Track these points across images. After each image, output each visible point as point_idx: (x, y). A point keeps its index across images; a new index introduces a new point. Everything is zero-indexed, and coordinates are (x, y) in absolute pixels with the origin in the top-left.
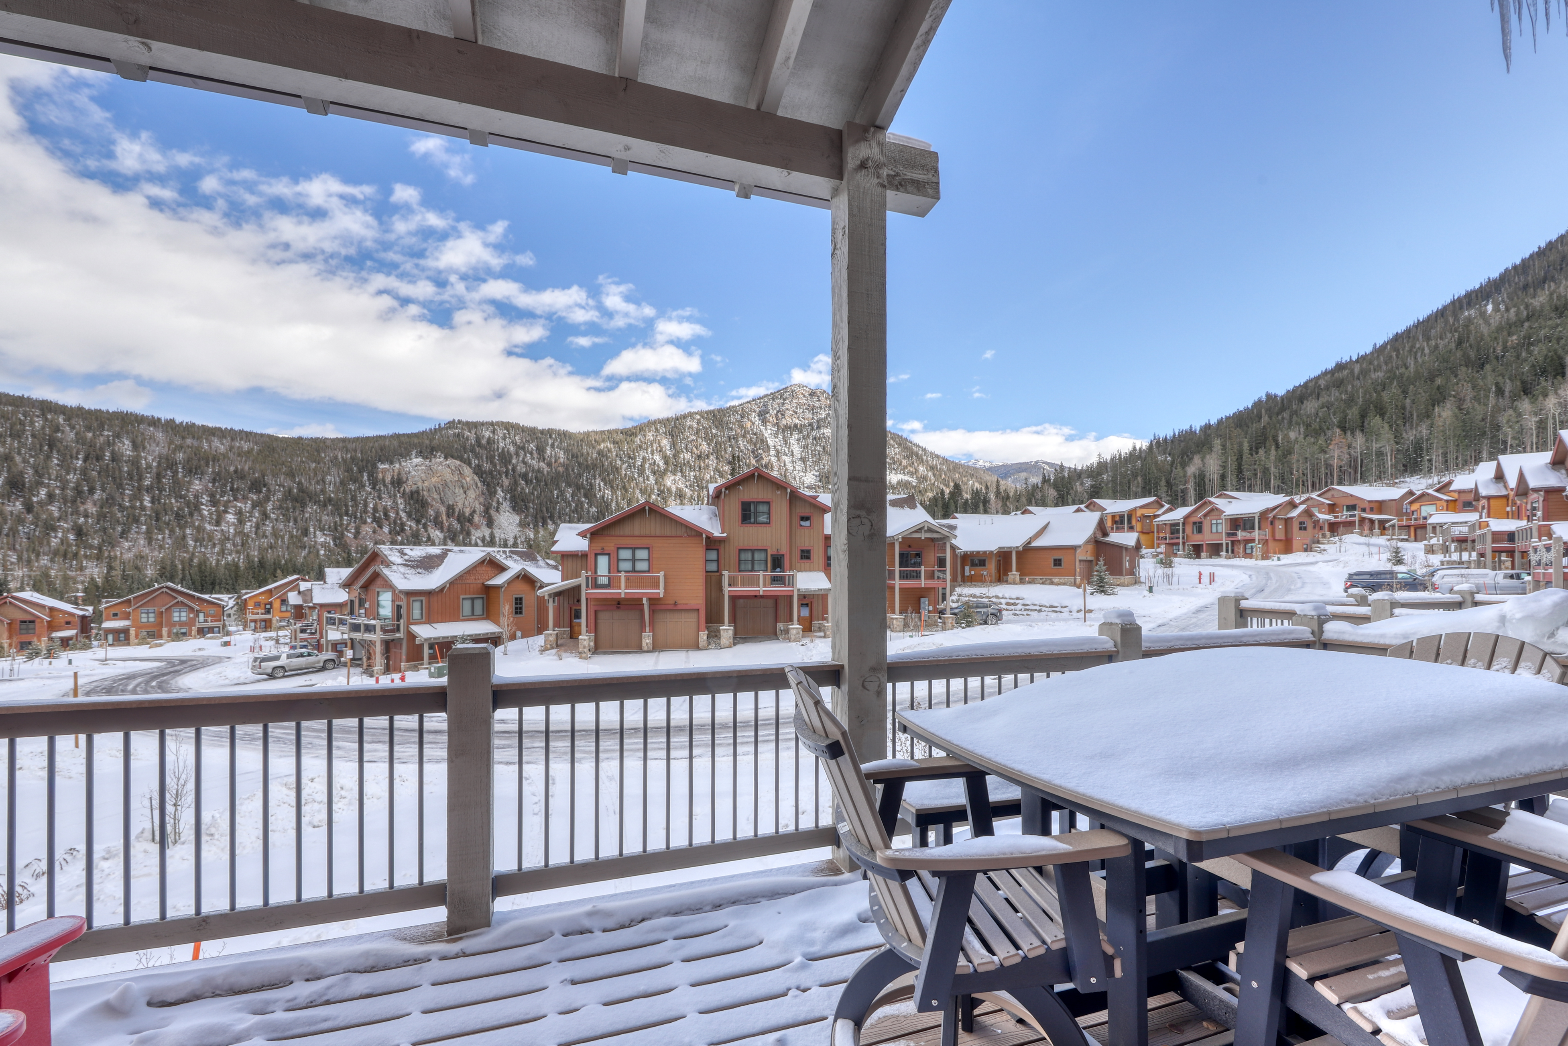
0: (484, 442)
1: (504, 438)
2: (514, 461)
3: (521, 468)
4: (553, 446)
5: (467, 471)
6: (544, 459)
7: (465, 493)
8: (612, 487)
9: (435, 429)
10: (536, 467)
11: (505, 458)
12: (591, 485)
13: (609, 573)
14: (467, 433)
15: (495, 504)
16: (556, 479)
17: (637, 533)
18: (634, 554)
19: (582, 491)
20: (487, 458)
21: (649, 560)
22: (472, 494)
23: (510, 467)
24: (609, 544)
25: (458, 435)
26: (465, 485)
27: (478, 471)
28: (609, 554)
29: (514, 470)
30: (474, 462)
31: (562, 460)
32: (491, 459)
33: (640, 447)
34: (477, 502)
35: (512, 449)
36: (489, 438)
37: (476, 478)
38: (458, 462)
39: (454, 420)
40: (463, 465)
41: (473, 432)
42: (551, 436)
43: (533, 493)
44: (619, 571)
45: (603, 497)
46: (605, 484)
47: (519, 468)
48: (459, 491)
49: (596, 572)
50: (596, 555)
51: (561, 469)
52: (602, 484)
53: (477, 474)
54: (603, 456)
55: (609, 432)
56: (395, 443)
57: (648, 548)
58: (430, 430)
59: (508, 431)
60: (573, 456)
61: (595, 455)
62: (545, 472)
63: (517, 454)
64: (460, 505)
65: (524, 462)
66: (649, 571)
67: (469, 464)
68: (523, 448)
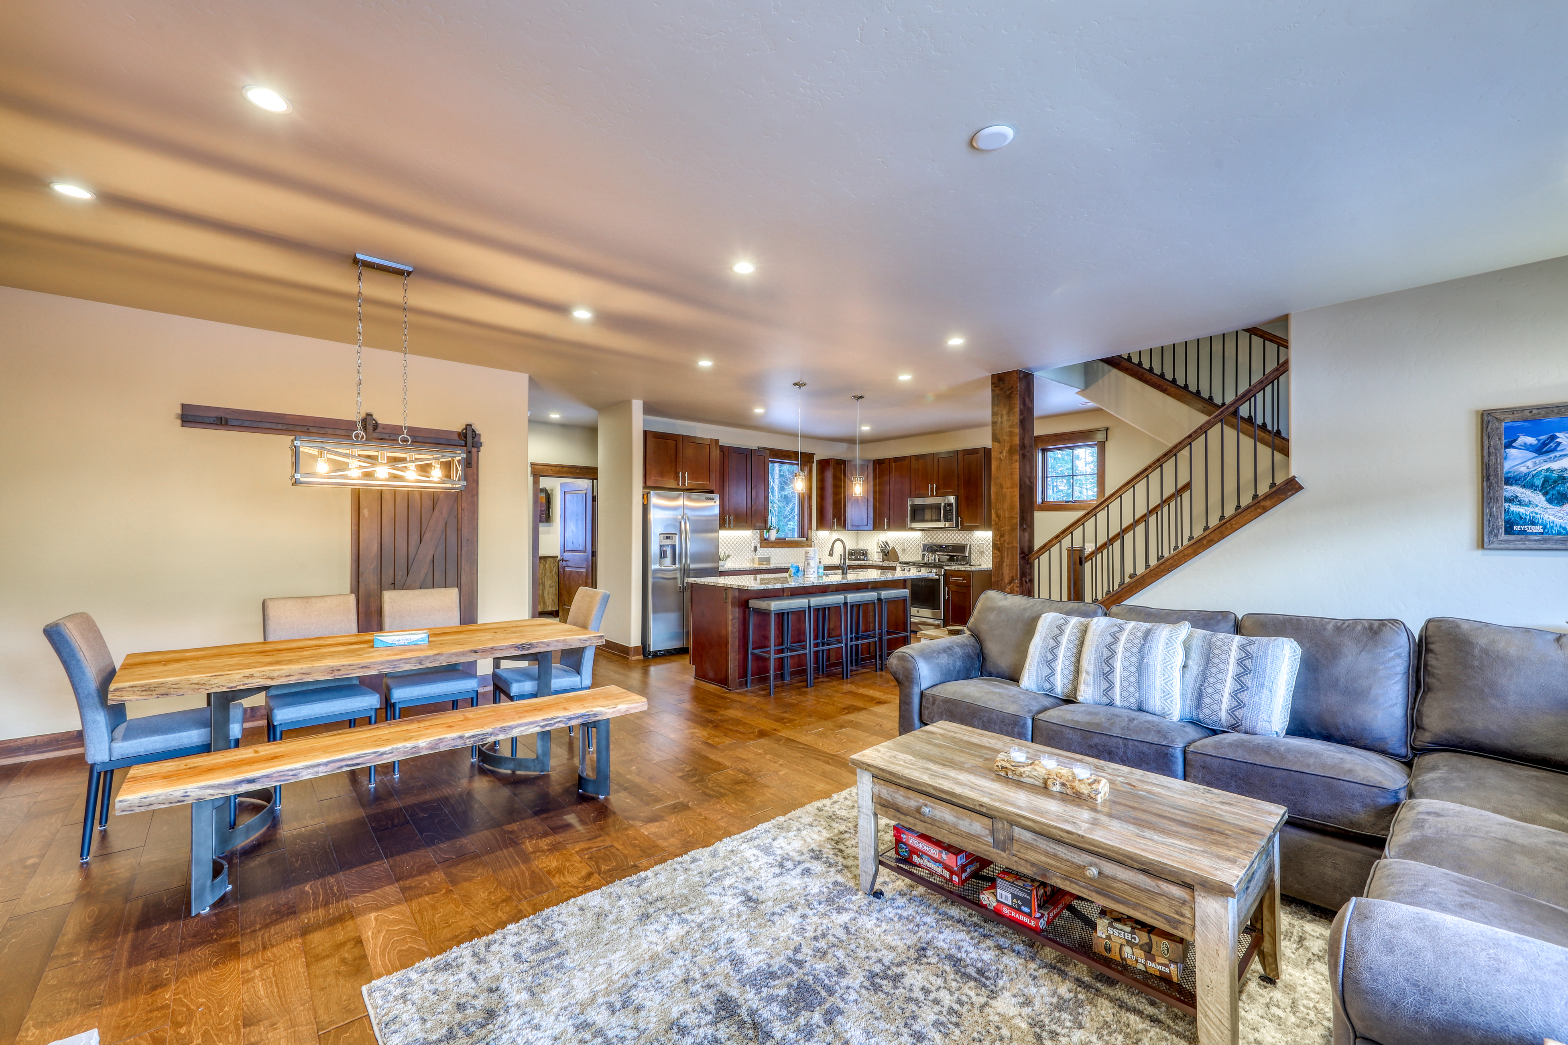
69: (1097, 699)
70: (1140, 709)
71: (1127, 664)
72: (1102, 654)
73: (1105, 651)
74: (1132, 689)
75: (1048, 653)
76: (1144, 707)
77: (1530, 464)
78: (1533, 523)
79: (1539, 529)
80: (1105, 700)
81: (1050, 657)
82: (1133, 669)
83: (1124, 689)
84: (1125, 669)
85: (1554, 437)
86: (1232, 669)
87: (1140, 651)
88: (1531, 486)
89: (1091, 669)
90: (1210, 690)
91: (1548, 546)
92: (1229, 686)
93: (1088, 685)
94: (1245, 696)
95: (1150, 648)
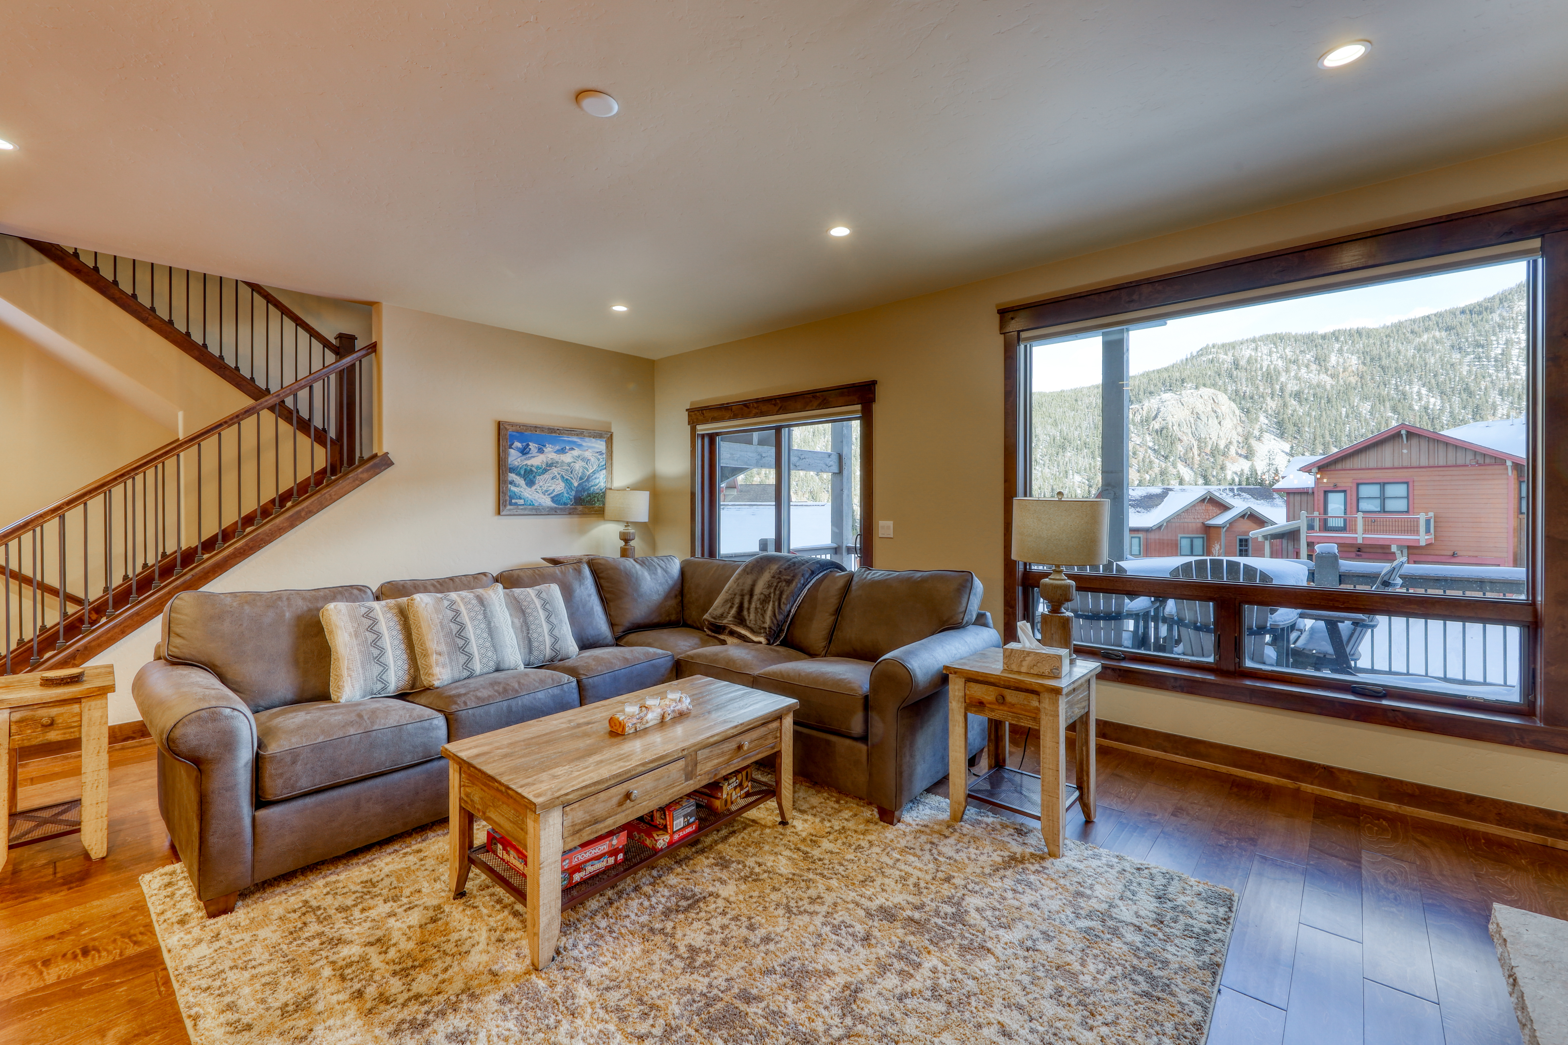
0: (1243, 363)
1: (1270, 354)
2: (1283, 379)
3: (1292, 386)
4: (1340, 351)
5: (1223, 398)
6: (1327, 370)
7: (1220, 423)
8: (1442, 393)
9: (1187, 359)
10: (1315, 382)
11: (1270, 377)
12: (1404, 394)
13: (1345, 513)
14: (1222, 356)
15: (1257, 433)
16: (1345, 392)
17: (1388, 464)
18: (1383, 491)
19: (1388, 404)
20: (1247, 380)
21: (1408, 497)
22: (1228, 424)
23: (1278, 387)
24: (1345, 480)
25: (1212, 361)
26: (1220, 414)
27: (1237, 397)
28: (1345, 491)
29: (1282, 390)
30: (1231, 388)
31: (1354, 368)
32: (1251, 380)
33: (1501, 327)
34: (1234, 432)
35: (1280, 363)
36: (1251, 356)
37: (1233, 405)
38: (1212, 391)
39: (1208, 345)
40: (1217, 392)
41: (1230, 354)
42: (1337, 339)
43: (1309, 414)
44: (1358, 511)
45: (1426, 408)
46: (1430, 390)
47: (1289, 386)
48: (1213, 422)
49: (1325, 511)
50: (1326, 492)
51: (1353, 380)
52: (1424, 391)
53: (1234, 401)
54: (1426, 351)
55: (1439, 315)
56: (1145, 380)
57: (1407, 483)
58: (1182, 361)
59: (1275, 344)
60: (1372, 360)
61: (1411, 352)
62: (1328, 387)
63: (1287, 371)
64: (1214, 438)
65: (1297, 378)
66: (1407, 512)
67: (1225, 391)
68: (1295, 362)
69: (457, 676)
70: (497, 670)
71: (478, 632)
72: (451, 630)
73: (453, 626)
74: (490, 654)
75: (372, 649)
76: (502, 666)
77: (519, 460)
78: (520, 498)
79: (521, 502)
80: (466, 674)
81: (376, 652)
82: (485, 635)
83: (483, 656)
84: (478, 637)
85: (528, 445)
86: (542, 615)
87: (485, 617)
88: (518, 474)
89: (443, 648)
90: (535, 635)
91: (526, 512)
92: (546, 628)
93: (444, 666)
94: (556, 632)
95: (491, 612)
